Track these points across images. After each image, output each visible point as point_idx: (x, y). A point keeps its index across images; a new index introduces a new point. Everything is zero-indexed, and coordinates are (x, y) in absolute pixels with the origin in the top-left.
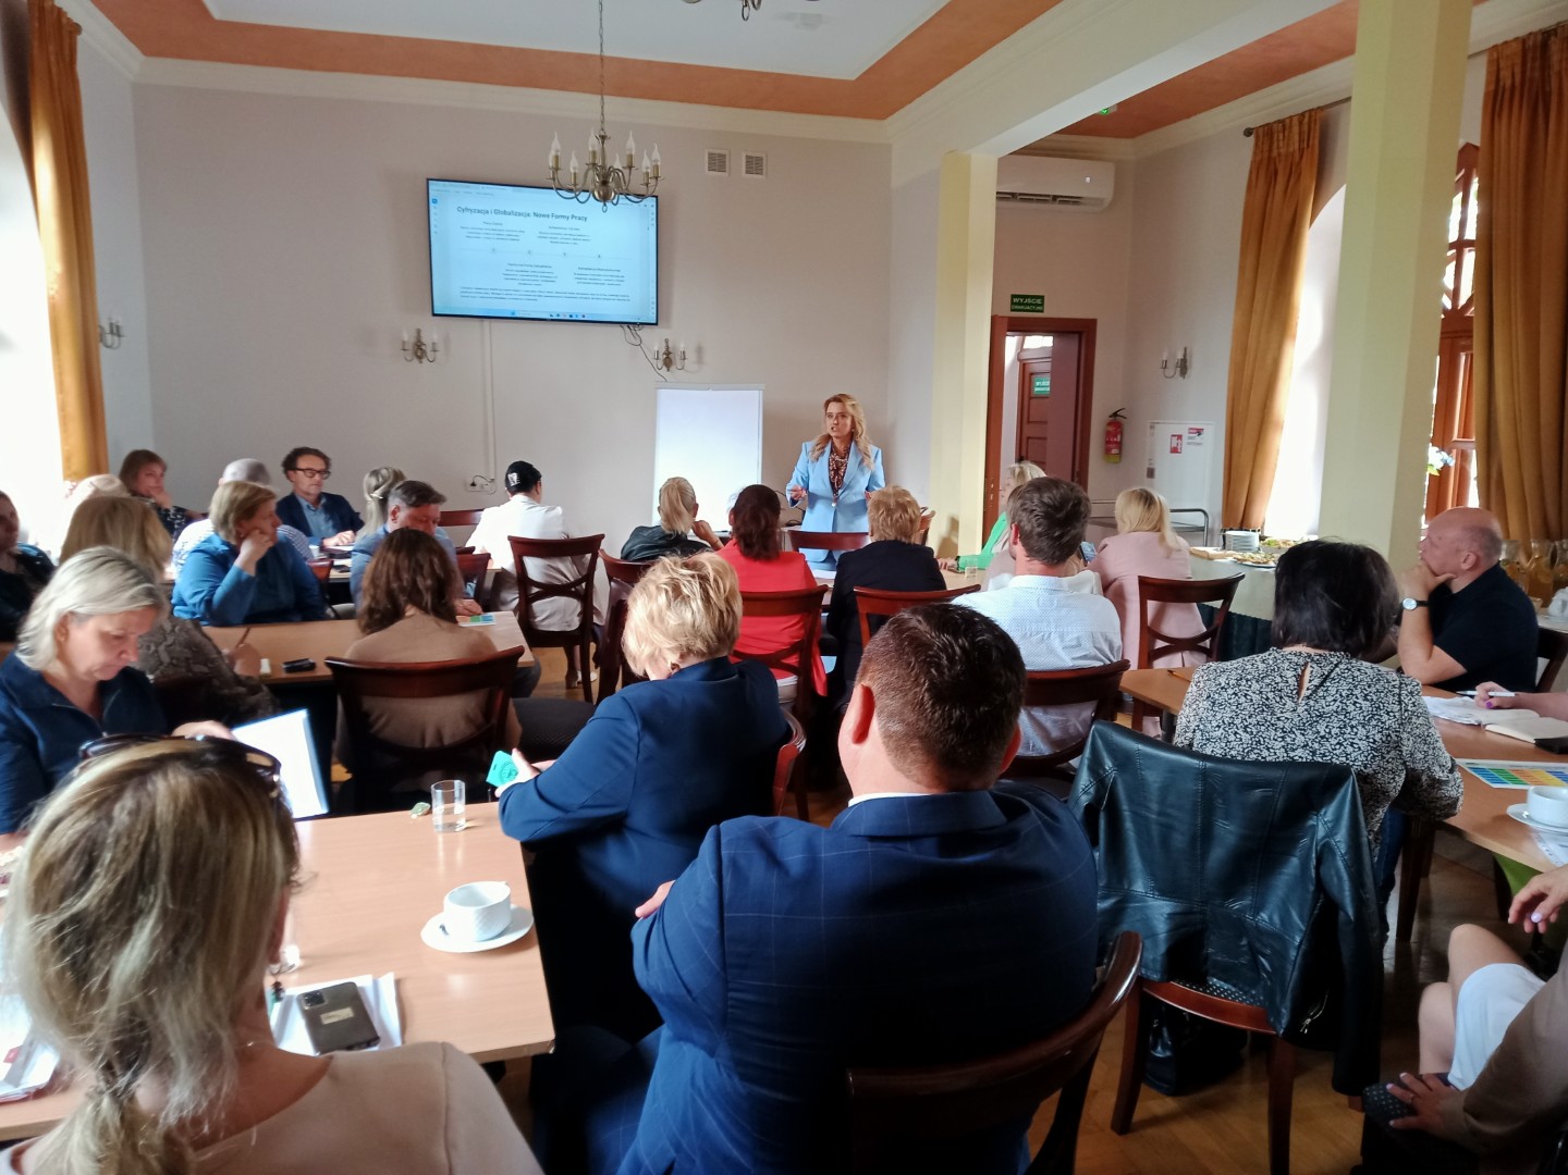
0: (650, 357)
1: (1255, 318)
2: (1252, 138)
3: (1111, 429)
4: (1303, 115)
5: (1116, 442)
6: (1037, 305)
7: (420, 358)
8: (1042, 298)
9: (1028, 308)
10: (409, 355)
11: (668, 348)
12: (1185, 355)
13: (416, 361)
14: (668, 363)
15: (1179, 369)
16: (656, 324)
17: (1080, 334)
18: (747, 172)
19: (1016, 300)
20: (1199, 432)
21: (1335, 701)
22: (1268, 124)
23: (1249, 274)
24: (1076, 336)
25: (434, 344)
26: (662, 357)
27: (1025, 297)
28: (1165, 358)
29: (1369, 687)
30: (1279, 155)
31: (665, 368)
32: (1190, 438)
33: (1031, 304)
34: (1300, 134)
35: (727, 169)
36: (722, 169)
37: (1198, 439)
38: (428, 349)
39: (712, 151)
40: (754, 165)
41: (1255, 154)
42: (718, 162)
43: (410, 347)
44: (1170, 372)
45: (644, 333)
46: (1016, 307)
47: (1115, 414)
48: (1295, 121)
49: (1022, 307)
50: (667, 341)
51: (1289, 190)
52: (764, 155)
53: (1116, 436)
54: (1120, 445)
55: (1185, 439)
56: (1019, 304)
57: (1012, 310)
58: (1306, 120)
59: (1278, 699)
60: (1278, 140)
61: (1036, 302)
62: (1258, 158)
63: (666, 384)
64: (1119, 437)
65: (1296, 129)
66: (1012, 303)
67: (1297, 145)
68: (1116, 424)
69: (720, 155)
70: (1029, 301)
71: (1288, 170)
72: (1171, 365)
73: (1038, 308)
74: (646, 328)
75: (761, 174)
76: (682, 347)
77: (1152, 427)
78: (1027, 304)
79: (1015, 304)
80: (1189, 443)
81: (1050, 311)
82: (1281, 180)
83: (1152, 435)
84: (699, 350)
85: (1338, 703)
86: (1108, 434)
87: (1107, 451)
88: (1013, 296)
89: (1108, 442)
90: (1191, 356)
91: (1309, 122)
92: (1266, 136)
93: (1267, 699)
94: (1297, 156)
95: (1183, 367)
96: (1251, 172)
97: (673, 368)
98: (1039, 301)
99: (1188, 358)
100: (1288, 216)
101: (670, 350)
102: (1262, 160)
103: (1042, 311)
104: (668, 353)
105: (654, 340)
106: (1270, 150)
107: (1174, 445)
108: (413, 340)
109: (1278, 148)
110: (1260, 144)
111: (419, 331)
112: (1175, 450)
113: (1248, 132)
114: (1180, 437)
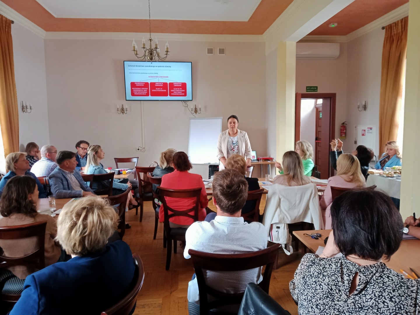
0: (190, 110)
1: (388, 90)
2: (385, 30)
3: (342, 128)
4: (402, 19)
5: (344, 133)
6: (315, 89)
7: (123, 113)
8: (317, 87)
9: (312, 90)
10: (119, 112)
11: (196, 107)
12: (365, 103)
13: (122, 114)
14: (196, 111)
15: (363, 108)
16: (192, 100)
17: (331, 98)
18: (219, 53)
19: (308, 88)
20: (371, 129)
21: (371, 298)
22: (390, 25)
23: (385, 75)
24: (329, 99)
25: (126, 109)
26: (194, 110)
27: (311, 87)
28: (358, 104)
29: (394, 291)
30: (394, 34)
31: (195, 113)
32: (368, 131)
33: (313, 89)
34: (402, 26)
35: (213, 53)
36: (212, 53)
37: (371, 131)
38: (125, 110)
39: (209, 48)
40: (222, 51)
41: (386, 35)
42: (210, 51)
43: (120, 110)
44: (360, 109)
45: (188, 103)
46: (308, 90)
47: (343, 123)
48: (400, 22)
49: (310, 90)
50: (195, 105)
51: (398, 46)
52: (224, 48)
53: (344, 130)
54: (345, 133)
55: (366, 131)
56: (309, 89)
57: (307, 91)
58: (404, 21)
59: (337, 291)
60: (394, 29)
61: (315, 88)
62: (387, 36)
63: (195, 118)
64: (345, 131)
65: (400, 24)
66: (307, 89)
67: (400, 30)
68: (344, 127)
69: (211, 49)
70: (312, 88)
71: (397, 39)
72: (361, 107)
73: (316, 90)
74: (189, 101)
75: (223, 53)
76: (200, 107)
77: (355, 127)
78: (312, 89)
79: (308, 89)
80: (368, 133)
81: (319, 91)
82: (395, 43)
83: (356, 130)
84: (206, 107)
85: (373, 301)
86: (341, 130)
87: (341, 135)
88: (307, 87)
89: (341, 133)
90: (367, 103)
91: (405, 22)
92: (389, 29)
93: (331, 289)
94: (401, 34)
95: (365, 107)
96: (384, 41)
97: (197, 113)
98: (316, 88)
99: (366, 104)
100: (398, 55)
101: (197, 108)
102: (388, 37)
103: (317, 91)
104: (196, 109)
105: (191, 105)
106: (391, 33)
107: (363, 133)
108: (121, 108)
109: (394, 32)
110: (387, 31)
111: (123, 105)
112: (363, 135)
113: (383, 28)
114: (365, 130)
